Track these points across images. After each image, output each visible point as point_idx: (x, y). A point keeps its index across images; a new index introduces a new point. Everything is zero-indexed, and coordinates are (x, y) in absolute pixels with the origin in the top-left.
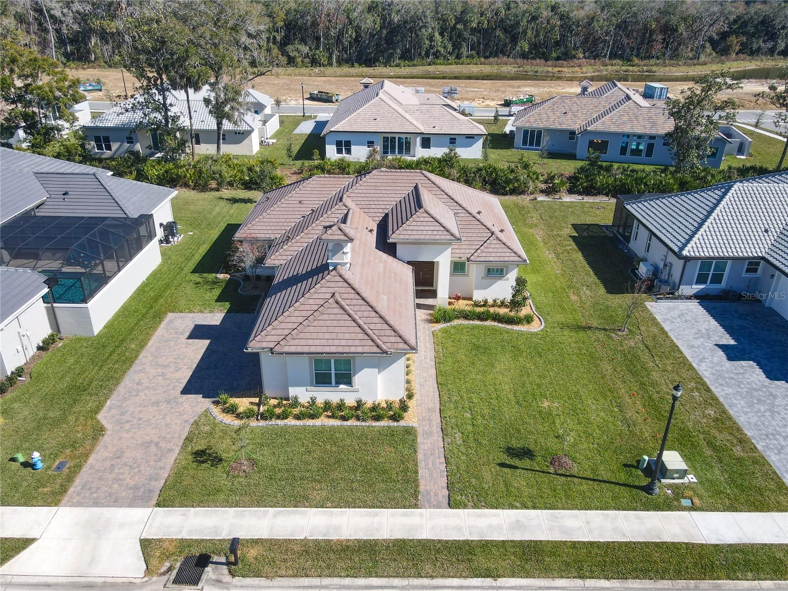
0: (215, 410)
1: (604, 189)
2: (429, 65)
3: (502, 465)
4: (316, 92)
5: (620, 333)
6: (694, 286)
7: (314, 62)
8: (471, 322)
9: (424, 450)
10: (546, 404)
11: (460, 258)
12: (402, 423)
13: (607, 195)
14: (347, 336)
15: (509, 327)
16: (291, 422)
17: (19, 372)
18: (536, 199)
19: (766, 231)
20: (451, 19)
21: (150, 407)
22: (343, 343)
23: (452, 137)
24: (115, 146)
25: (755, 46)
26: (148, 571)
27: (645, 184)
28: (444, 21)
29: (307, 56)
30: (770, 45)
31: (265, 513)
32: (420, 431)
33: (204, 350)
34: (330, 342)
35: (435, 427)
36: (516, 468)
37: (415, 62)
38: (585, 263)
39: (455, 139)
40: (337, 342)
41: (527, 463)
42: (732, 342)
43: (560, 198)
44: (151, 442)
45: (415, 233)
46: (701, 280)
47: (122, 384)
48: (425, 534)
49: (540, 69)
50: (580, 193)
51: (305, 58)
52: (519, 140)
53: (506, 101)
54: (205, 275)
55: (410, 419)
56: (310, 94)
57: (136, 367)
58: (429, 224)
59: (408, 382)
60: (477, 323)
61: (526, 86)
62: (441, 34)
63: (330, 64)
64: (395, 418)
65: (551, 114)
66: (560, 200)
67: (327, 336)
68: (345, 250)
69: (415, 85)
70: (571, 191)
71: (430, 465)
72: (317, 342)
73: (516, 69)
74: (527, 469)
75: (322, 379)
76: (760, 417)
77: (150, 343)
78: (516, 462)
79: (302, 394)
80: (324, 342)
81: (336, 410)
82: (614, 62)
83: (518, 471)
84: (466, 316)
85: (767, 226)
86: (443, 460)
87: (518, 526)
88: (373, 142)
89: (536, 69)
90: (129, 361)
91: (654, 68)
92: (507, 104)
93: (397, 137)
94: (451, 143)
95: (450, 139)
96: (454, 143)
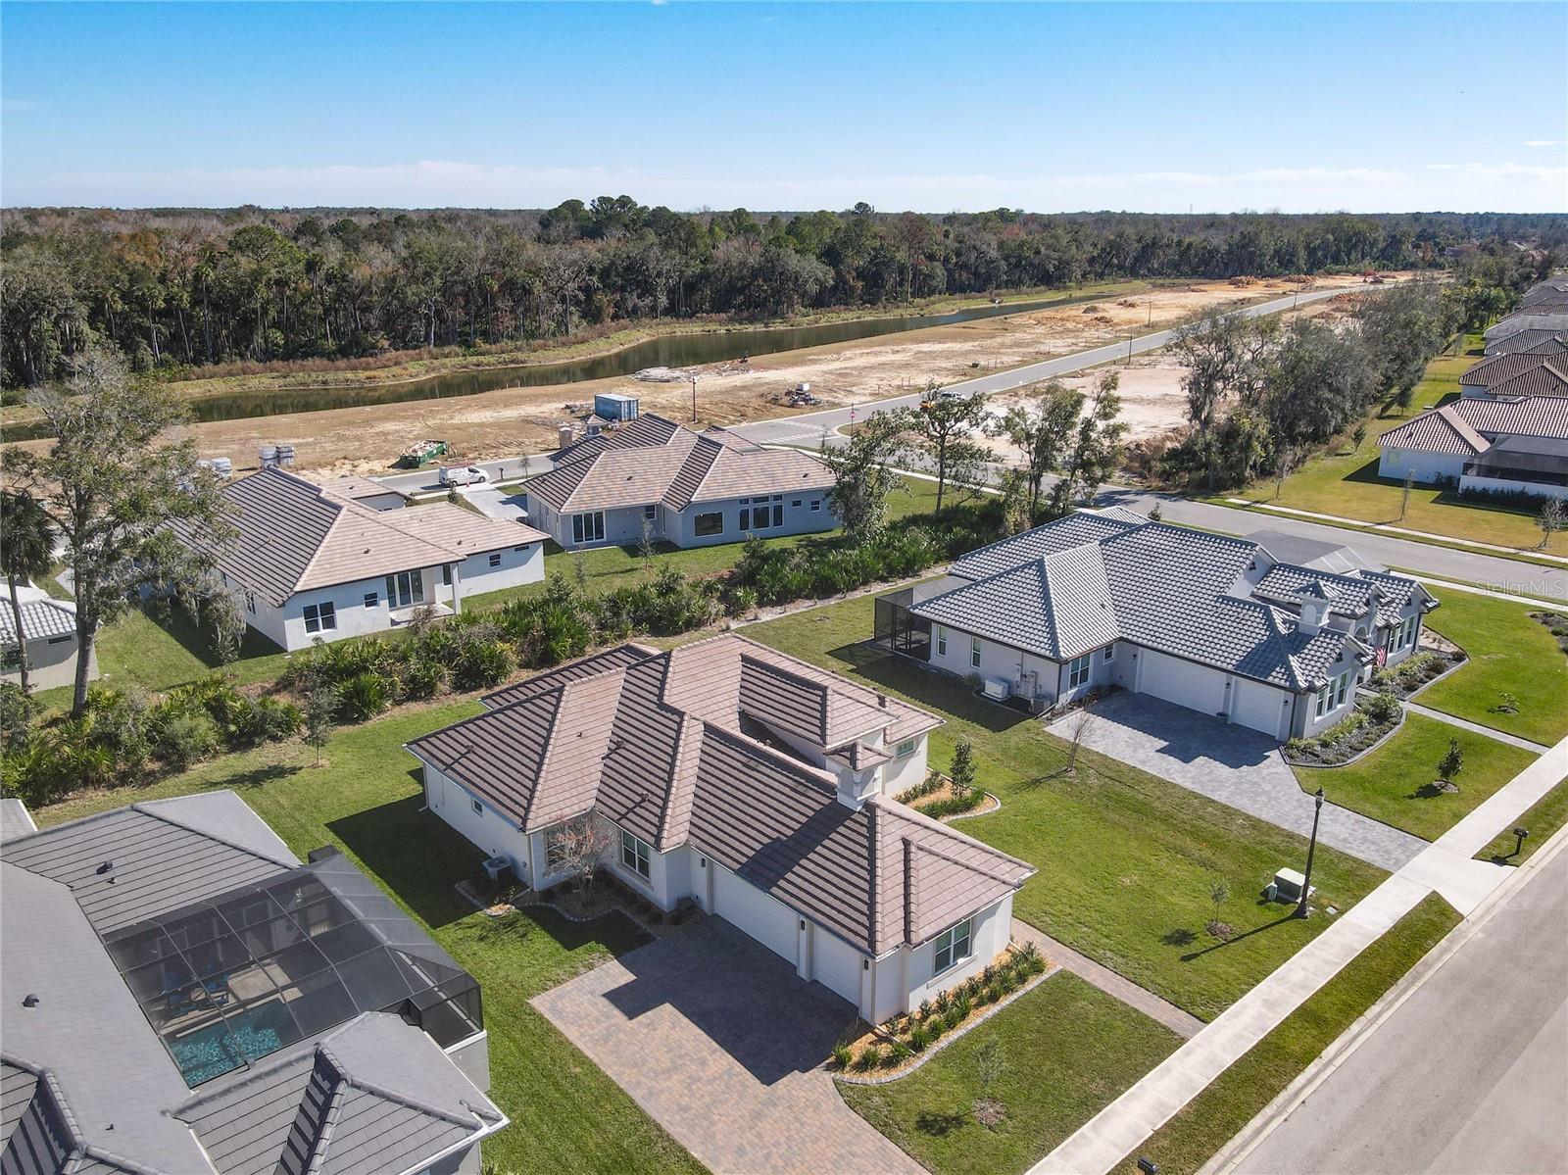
1: (801, 590)
3: (1184, 958)
6: (1066, 694)
9: (1105, 986)
10: (1126, 880)
12: (1050, 970)
13: (808, 597)
15: (970, 814)
18: (729, 628)
19: (1103, 606)
20: (113, 295)
21: (760, 1124)
23: (492, 554)
25: (630, 306)
28: (96, 299)
30: (648, 300)
32: (1075, 970)
33: (686, 1019)
34: (957, 902)
35: (1076, 959)
36: (1197, 954)
39: (498, 556)
40: (963, 898)
41: (1197, 945)
43: (757, 618)
50: (773, 604)
52: (568, 534)
54: (467, 920)
55: (1051, 962)
61: (387, 419)
64: (1038, 968)
65: (609, 484)
66: (759, 620)
67: (947, 896)
70: (760, 602)
74: (1205, 950)
75: (943, 962)
78: (1189, 949)
79: (928, 994)
82: (447, 350)
83: (1203, 956)
85: (1099, 600)
86: (1134, 986)
87: (1271, 1005)
88: (375, 595)
89: (320, 378)
92: (409, 463)
93: (396, 576)
94: (492, 564)
95: (491, 558)
96: (497, 563)
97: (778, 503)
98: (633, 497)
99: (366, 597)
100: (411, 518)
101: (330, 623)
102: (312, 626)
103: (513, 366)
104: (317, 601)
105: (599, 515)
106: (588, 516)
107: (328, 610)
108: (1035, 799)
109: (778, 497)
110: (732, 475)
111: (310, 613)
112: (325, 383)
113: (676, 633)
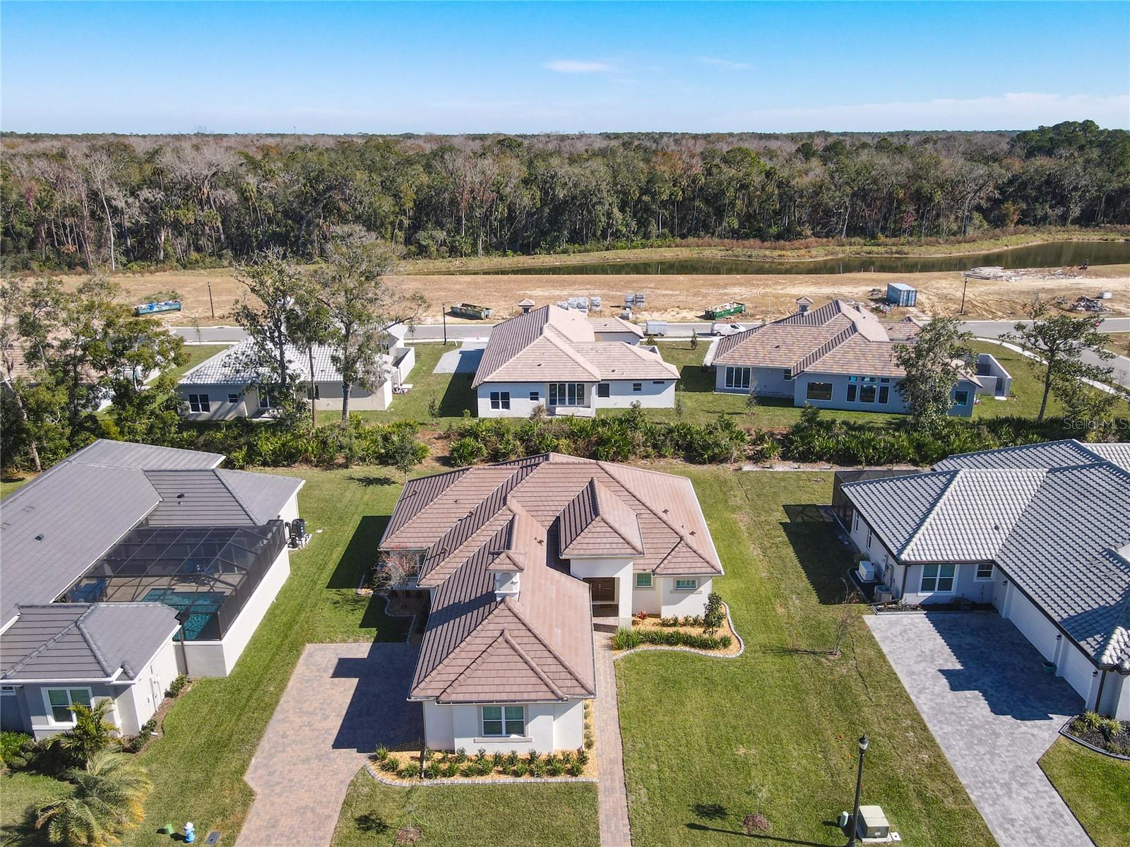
0: (373, 767)
1: (825, 454)
2: (607, 249)
3: (692, 826)
4: (459, 306)
5: (831, 657)
6: (920, 594)
7: (454, 251)
8: (659, 647)
9: (606, 810)
10: (742, 751)
11: (644, 570)
12: (581, 778)
13: (828, 461)
14: (519, 681)
15: (703, 652)
16: (458, 780)
17: (151, 726)
18: (740, 469)
19: (997, 528)
20: (634, 191)
21: (300, 766)
22: (515, 689)
23: (636, 382)
24: (214, 406)
25: (1040, 213)
27: (874, 448)
28: (625, 194)
29: (444, 243)
32: (601, 787)
33: (352, 692)
34: (501, 688)
35: (617, 781)
36: (706, 829)
37: (588, 246)
38: (796, 561)
39: (641, 385)
40: (508, 688)
41: (717, 823)
42: (958, 667)
43: (771, 467)
44: (306, 807)
45: (591, 546)
46: (927, 586)
47: (265, 738)
49: (755, 253)
50: (795, 460)
51: (441, 245)
52: (721, 378)
53: (707, 312)
54: (344, 591)
55: (590, 774)
56: (452, 308)
57: (277, 715)
58: (607, 535)
59: (587, 727)
60: (666, 648)
61: (735, 285)
62: (622, 210)
63: (475, 253)
64: (573, 772)
65: (759, 348)
66: (771, 470)
67: (498, 681)
68: (514, 580)
69: (588, 287)
70: (784, 457)
71: (613, 828)
72: (487, 689)
73: (723, 253)
74: (718, 830)
75: (491, 729)
76: (979, 760)
77: (290, 684)
78: (705, 822)
79: (469, 746)
80: (494, 688)
81: (506, 764)
82: (853, 240)
83: (710, 832)
84: (653, 639)
85: (997, 522)
86: (627, 821)
88: (537, 394)
89: (749, 253)
90: (269, 708)
91: (906, 249)
92: (710, 316)
93: (567, 384)
94: (635, 390)
95: (635, 385)
96: (639, 389)
97: (884, 384)
98: (772, 361)
99: (531, 394)
100: (592, 349)
101: (506, 406)
102: (495, 405)
103: (897, 256)
104: (500, 390)
105: (747, 371)
106: (738, 370)
107: (506, 396)
108: (770, 664)
109: (885, 380)
110: (851, 356)
111: (494, 397)
112: (750, 256)
113: (700, 463)
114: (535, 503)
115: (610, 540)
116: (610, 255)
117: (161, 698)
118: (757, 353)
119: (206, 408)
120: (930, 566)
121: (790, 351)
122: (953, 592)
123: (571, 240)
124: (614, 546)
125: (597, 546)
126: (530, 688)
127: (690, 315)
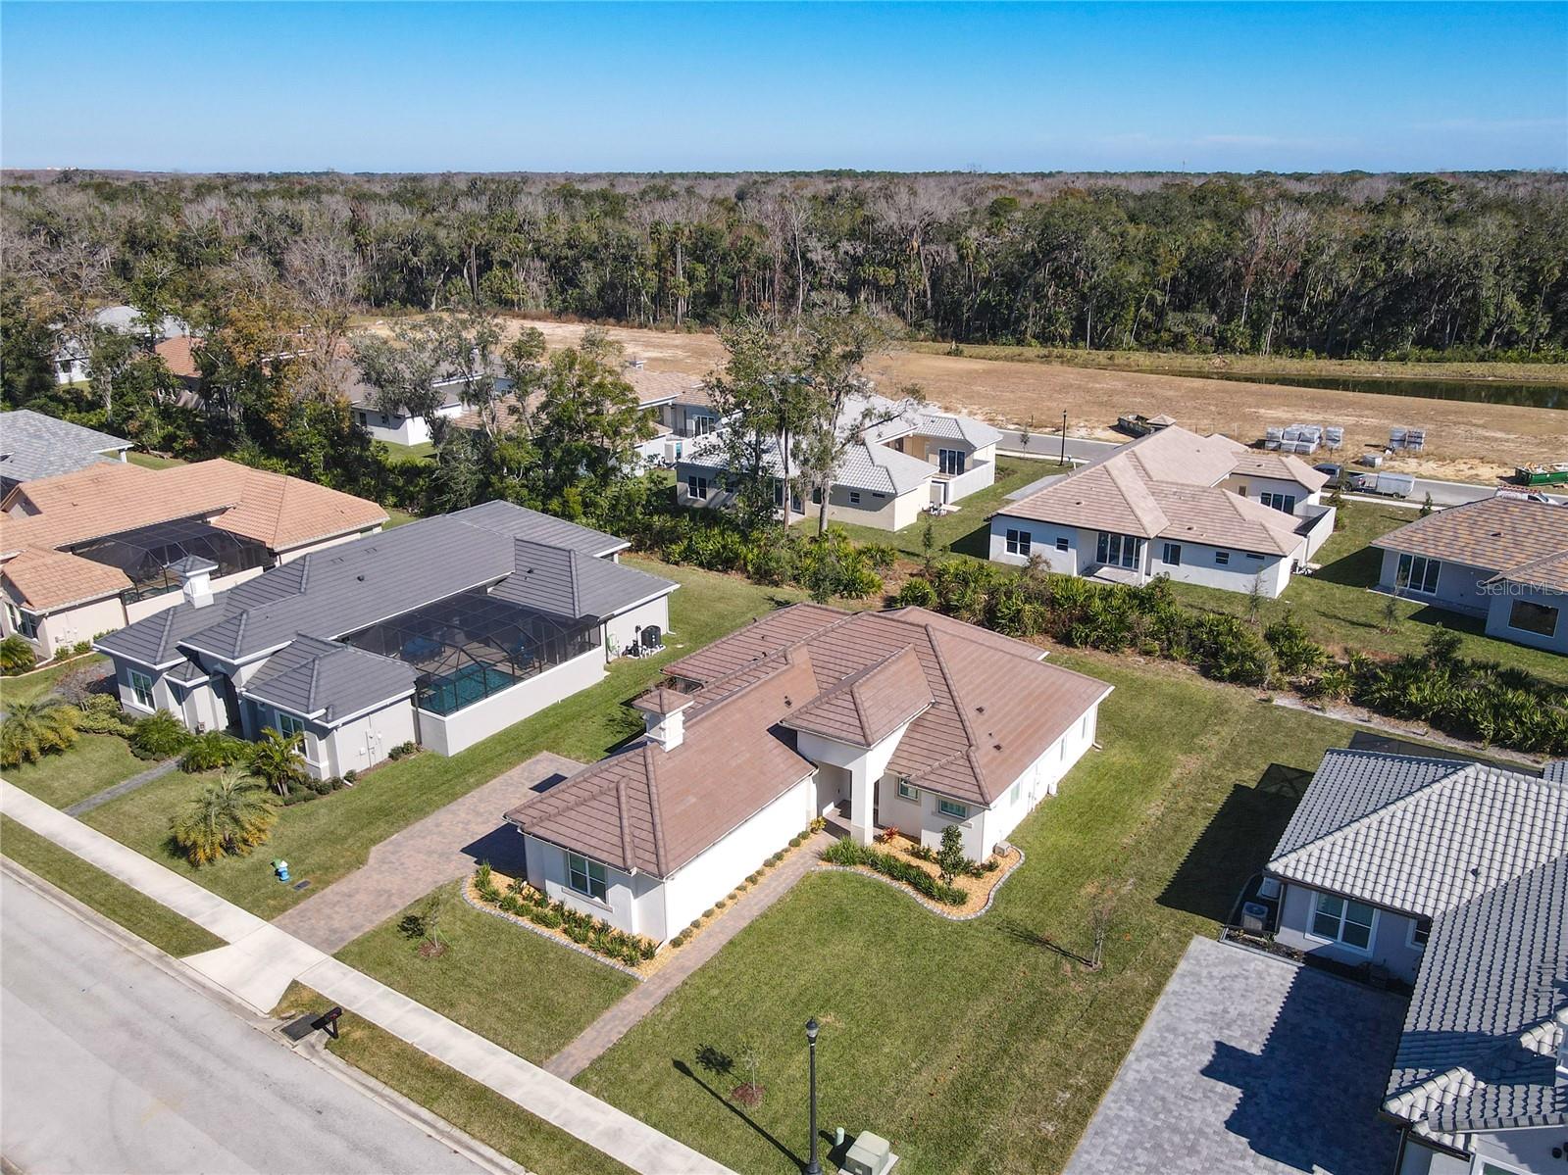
0: (470, 880)
1: (1423, 709)
2: (1482, 359)
3: (679, 1065)
4: (1131, 418)
5: (1082, 968)
6: (1308, 936)
7: (1223, 344)
8: (877, 876)
10: (826, 1019)
11: (900, 773)
12: (630, 970)
14: (602, 835)
15: (920, 899)
16: (525, 922)
17: (351, 776)
18: (1269, 700)
19: (1475, 872)
21: (422, 855)
22: (593, 842)
23: (1218, 550)
24: (710, 493)
26: (274, 1012)
29: (1210, 332)
31: (406, 1004)
32: (641, 987)
34: (581, 837)
35: (663, 990)
36: (690, 1074)
39: (1227, 555)
40: (587, 839)
41: (708, 1075)
42: (1257, 1051)
43: (1322, 709)
44: (388, 892)
45: (819, 720)
46: (1324, 926)
48: (514, 1096)
51: (1206, 335)
52: (1389, 571)
53: (1519, 472)
55: (645, 971)
56: (1119, 420)
57: (453, 806)
58: (846, 712)
59: (696, 924)
60: (885, 879)
63: (1254, 348)
64: (630, 961)
65: (1463, 532)
66: (1320, 714)
67: (583, 828)
68: (662, 725)
70: (1357, 701)
71: (606, 1029)
72: (568, 832)
74: (700, 1082)
75: (577, 883)
78: (698, 1069)
79: (556, 892)
80: (575, 835)
81: (576, 925)
84: (891, 868)
85: (1485, 862)
86: (625, 1031)
87: (614, 1134)
88: (1066, 541)
90: (453, 797)
92: (1522, 478)
93: (1123, 538)
94: (1218, 561)
95: (1218, 554)
96: (1225, 562)
98: (1474, 555)
99: (1059, 540)
100: (1175, 493)
101: (1026, 550)
102: (1012, 548)
104: (1020, 528)
105: (1435, 565)
106: (1419, 561)
107: (1026, 538)
108: (989, 945)
111: (1011, 536)
114: (826, 659)
115: (845, 719)
116: (1478, 370)
117: (382, 755)
118: (1456, 538)
119: (703, 495)
120: (1333, 897)
121: (1516, 544)
122: (1368, 952)
123: (1421, 342)
124: (845, 727)
125: (825, 722)
126: (607, 847)
127: (1488, 472)
